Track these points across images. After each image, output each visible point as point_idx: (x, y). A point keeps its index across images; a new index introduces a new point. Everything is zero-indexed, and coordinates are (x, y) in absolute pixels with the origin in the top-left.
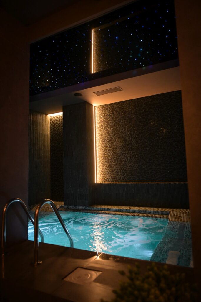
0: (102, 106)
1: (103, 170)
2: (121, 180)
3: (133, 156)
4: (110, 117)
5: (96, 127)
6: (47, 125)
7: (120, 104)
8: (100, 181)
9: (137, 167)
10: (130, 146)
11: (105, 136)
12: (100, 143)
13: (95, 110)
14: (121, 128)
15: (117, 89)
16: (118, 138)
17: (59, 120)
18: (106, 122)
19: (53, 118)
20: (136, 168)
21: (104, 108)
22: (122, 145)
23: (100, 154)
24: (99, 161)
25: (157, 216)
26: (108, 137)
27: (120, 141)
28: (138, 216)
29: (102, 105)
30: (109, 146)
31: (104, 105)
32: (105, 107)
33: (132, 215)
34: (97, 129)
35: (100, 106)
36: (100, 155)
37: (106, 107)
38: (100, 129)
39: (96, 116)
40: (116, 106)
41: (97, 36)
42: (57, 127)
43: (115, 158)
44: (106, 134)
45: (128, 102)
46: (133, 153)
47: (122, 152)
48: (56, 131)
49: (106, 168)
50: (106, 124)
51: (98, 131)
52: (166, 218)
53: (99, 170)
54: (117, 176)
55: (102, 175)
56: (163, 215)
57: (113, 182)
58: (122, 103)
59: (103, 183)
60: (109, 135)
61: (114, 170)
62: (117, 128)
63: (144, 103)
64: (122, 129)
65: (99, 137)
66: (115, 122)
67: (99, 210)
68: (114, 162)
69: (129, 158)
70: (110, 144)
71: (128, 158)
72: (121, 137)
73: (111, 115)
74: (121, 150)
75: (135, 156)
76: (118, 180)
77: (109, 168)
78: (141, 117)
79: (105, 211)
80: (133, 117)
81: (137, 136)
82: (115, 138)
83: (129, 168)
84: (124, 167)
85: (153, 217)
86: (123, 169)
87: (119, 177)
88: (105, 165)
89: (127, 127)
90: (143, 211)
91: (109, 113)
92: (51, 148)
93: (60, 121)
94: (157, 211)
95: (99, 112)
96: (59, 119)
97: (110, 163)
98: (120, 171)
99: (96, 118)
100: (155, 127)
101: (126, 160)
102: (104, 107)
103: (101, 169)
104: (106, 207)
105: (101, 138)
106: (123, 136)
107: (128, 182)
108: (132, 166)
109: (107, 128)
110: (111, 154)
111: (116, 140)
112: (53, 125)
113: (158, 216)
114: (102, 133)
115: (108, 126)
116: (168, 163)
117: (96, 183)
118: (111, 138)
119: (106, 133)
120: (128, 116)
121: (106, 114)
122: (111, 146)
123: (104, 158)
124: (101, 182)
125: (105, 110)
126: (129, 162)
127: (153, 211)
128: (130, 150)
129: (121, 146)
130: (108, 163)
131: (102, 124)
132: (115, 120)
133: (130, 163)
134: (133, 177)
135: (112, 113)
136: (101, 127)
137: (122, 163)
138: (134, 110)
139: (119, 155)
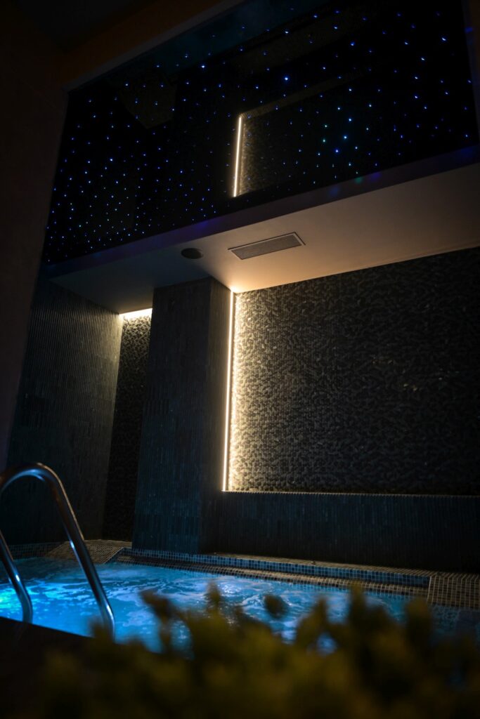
0: (253, 294)
1: (246, 458)
2: (294, 485)
3: (328, 419)
4: (270, 320)
5: (236, 345)
6: (114, 338)
7: (299, 287)
8: (237, 487)
9: (338, 451)
10: (321, 393)
11: (256, 366)
12: (242, 385)
13: (234, 302)
14: (297, 347)
16: (291, 372)
17: (144, 328)
18: (261, 331)
19: (130, 323)
20: (334, 453)
21: (256, 298)
22: (300, 390)
23: (242, 412)
24: (237, 431)
25: (391, 587)
26: (263, 370)
27: (296, 380)
28: (337, 586)
29: (253, 291)
30: (267, 393)
31: (258, 291)
32: (260, 296)
33: (319, 584)
34: (236, 350)
35: (249, 292)
36: (240, 415)
37: (263, 296)
38: (243, 348)
39: (236, 317)
40: (288, 292)
41: (250, 130)
42: (138, 346)
43: (279, 425)
44: (259, 362)
45: (318, 283)
46: (328, 410)
47: (299, 408)
48: (134, 353)
49: (253, 452)
50: (261, 337)
51: (240, 354)
52: (419, 595)
53: (237, 457)
54: (283, 473)
55: (242, 471)
56: (408, 586)
57: (272, 490)
58: (304, 286)
59: (245, 491)
60: (267, 366)
61: (277, 457)
62: (288, 348)
63: (359, 284)
64: (302, 349)
65: (240, 370)
66: (285, 331)
67: (227, 566)
68: (276, 436)
69: (316, 426)
70: (267, 387)
71: (313, 425)
72: (298, 370)
73: (273, 316)
74: (297, 404)
75: (334, 418)
76: (285, 484)
77: (263, 450)
78: (351, 320)
79: (241, 568)
80: (331, 318)
81: (339, 368)
82: (281, 373)
83: (315, 453)
84: (302, 449)
86: (300, 455)
87: (289, 476)
88: (252, 443)
89: (316, 343)
90: (351, 571)
91: (269, 309)
92: (117, 397)
93: (147, 329)
94: (393, 575)
95: (244, 308)
96: (145, 324)
97: (266, 437)
98: (292, 460)
99: (236, 322)
100: (388, 345)
101: (307, 429)
102: (258, 295)
103: (242, 455)
104: (246, 559)
105: (245, 373)
106: (303, 366)
107: (313, 491)
108: (326, 445)
109: (263, 347)
110: (268, 413)
111: (283, 378)
112: (129, 341)
113: (395, 589)
114: (248, 359)
115: (266, 343)
116: (424, 438)
117: (224, 490)
118: (270, 373)
119: (259, 359)
120: (319, 316)
121: (261, 313)
122: (272, 392)
123: (252, 424)
124: (238, 489)
125: (260, 303)
126: (316, 435)
127: (381, 574)
128: (321, 402)
129: (298, 395)
130: (260, 436)
131: (251, 336)
132: (283, 328)
133: (319, 439)
134: (325, 476)
135: (276, 309)
136: (249, 345)
137: (298, 439)
138: (333, 302)
139: (290, 417)
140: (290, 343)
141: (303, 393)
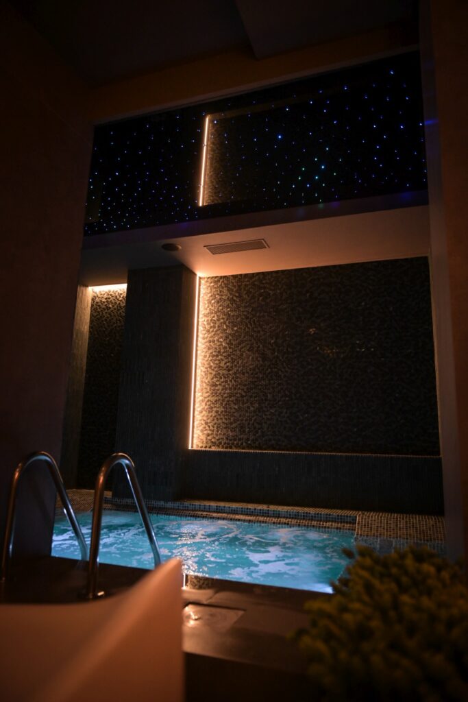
0: (216, 279)
1: (209, 421)
2: (250, 444)
3: (279, 392)
4: (232, 304)
5: (200, 324)
6: (85, 309)
7: (257, 277)
8: (200, 445)
9: (287, 417)
10: (274, 370)
11: (218, 344)
12: (206, 359)
13: (200, 285)
14: (255, 329)
15: (258, 245)
16: (248, 350)
17: (113, 301)
18: (224, 313)
19: (99, 296)
20: (283, 419)
21: (219, 284)
22: (257, 366)
23: (205, 383)
24: (201, 398)
25: (328, 524)
26: (225, 348)
27: (253, 358)
28: (288, 524)
29: (216, 277)
30: (227, 367)
31: (221, 277)
32: (223, 282)
33: (274, 523)
34: (201, 328)
35: (212, 277)
36: (204, 384)
37: (226, 282)
38: (208, 327)
39: (201, 299)
40: (248, 281)
42: (108, 317)
43: (238, 395)
44: (221, 340)
45: (274, 275)
46: (279, 384)
47: (255, 382)
48: (104, 324)
49: (215, 416)
50: (223, 319)
51: (204, 332)
52: (349, 529)
53: (201, 420)
54: (241, 434)
55: (205, 432)
56: (341, 522)
57: (231, 448)
58: (261, 277)
59: (207, 449)
60: (228, 344)
61: (235, 421)
62: (247, 330)
63: (309, 279)
64: (259, 332)
65: (204, 346)
66: (244, 315)
67: (197, 511)
68: (235, 404)
69: (269, 396)
70: (229, 362)
71: (267, 396)
72: (256, 348)
73: (235, 301)
74: (253, 378)
75: (284, 391)
76: (242, 444)
77: (224, 415)
78: (301, 310)
79: (209, 512)
80: (285, 307)
81: (290, 350)
82: (240, 351)
83: (268, 419)
84: (257, 415)
85: (319, 527)
86: (255, 420)
87: (245, 437)
88: (215, 409)
89: (271, 327)
90: (298, 512)
91: (231, 294)
92: (87, 363)
93: (116, 303)
94: (330, 515)
95: (209, 292)
96: (114, 298)
97: (226, 404)
98: (249, 424)
99: (201, 304)
100: (331, 333)
101: (262, 400)
102: (221, 281)
103: (205, 418)
104: (213, 504)
105: (209, 349)
106: (259, 347)
107: (265, 450)
108: (277, 413)
109: (225, 327)
110: (229, 385)
111: (242, 355)
112: (98, 312)
113: (332, 525)
114: (211, 337)
115: (227, 324)
116: (354, 410)
117: (190, 448)
118: (231, 350)
119: (221, 337)
120: (274, 304)
121: (223, 297)
122: (232, 367)
123: (214, 394)
124: (202, 447)
125: (223, 288)
126: (269, 404)
127: (321, 514)
128: (274, 377)
129: (254, 370)
130: (222, 404)
131: (214, 317)
132: (243, 312)
133: (271, 408)
134: (276, 437)
135: (237, 295)
136: (212, 325)
137: (254, 407)
138: (286, 293)
139: (248, 389)
140: (249, 326)
141: (259, 369)
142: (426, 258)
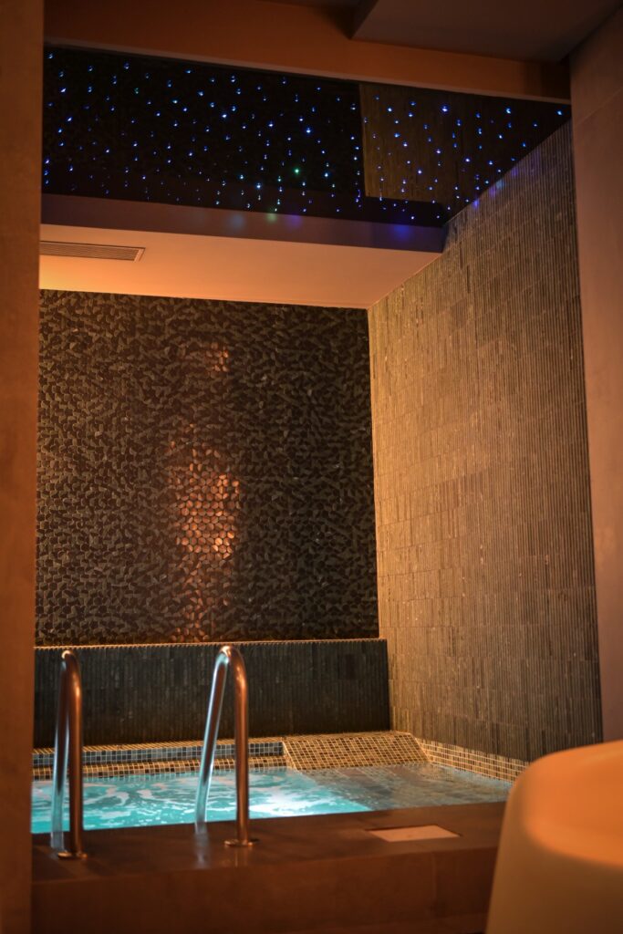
2: (52, 635)
3: (112, 532)
9: (128, 581)
10: (100, 489)
14: (61, 407)
16: (47, 448)
20: (121, 585)
22: (65, 480)
27: (57, 463)
33: (147, 772)
46: (112, 518)
47: (63, 512)
58: (73, 301)
62: (43, 405)
63: (168, 321)
64: (69, 412)
69: (92, 541)
71: (88, 540)
72: (62, 446)
74: (58, 503)
75: (122, 532)
78: (153, 378)
80: (122, 368)
81: (132, 452)
83: (90, 584)
84: (68, 577)
85: (227, 767)
86: (64, 586)
89: (93, 406)
98: (50, 595)
100: (208, 426)
101: (78, 547)
106: (70, 442)
107: (85, 643)
108: (108, 573)
116: (250, 566)
120: (100, 360)
126: (91, 556)
128: (101, 504)
129: (60, 488)
133: (97, 563)
134: (106, 619)
137: (60, 562)
138: (125, 341)
139: (46, 525)
140: (48, 398)
141: (70, 486)
142: (364, 312)
